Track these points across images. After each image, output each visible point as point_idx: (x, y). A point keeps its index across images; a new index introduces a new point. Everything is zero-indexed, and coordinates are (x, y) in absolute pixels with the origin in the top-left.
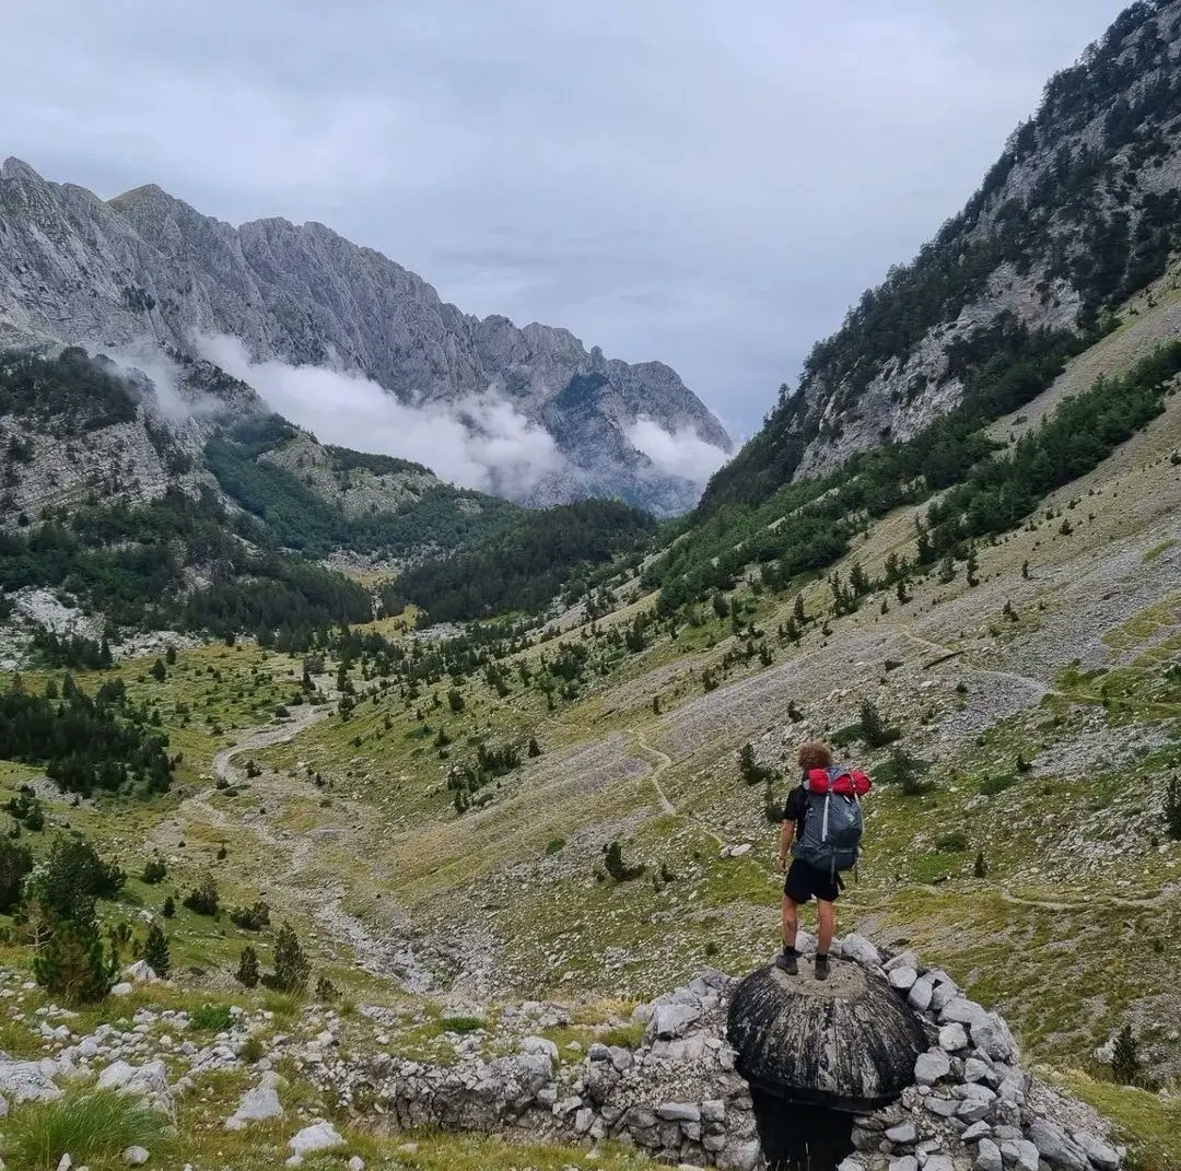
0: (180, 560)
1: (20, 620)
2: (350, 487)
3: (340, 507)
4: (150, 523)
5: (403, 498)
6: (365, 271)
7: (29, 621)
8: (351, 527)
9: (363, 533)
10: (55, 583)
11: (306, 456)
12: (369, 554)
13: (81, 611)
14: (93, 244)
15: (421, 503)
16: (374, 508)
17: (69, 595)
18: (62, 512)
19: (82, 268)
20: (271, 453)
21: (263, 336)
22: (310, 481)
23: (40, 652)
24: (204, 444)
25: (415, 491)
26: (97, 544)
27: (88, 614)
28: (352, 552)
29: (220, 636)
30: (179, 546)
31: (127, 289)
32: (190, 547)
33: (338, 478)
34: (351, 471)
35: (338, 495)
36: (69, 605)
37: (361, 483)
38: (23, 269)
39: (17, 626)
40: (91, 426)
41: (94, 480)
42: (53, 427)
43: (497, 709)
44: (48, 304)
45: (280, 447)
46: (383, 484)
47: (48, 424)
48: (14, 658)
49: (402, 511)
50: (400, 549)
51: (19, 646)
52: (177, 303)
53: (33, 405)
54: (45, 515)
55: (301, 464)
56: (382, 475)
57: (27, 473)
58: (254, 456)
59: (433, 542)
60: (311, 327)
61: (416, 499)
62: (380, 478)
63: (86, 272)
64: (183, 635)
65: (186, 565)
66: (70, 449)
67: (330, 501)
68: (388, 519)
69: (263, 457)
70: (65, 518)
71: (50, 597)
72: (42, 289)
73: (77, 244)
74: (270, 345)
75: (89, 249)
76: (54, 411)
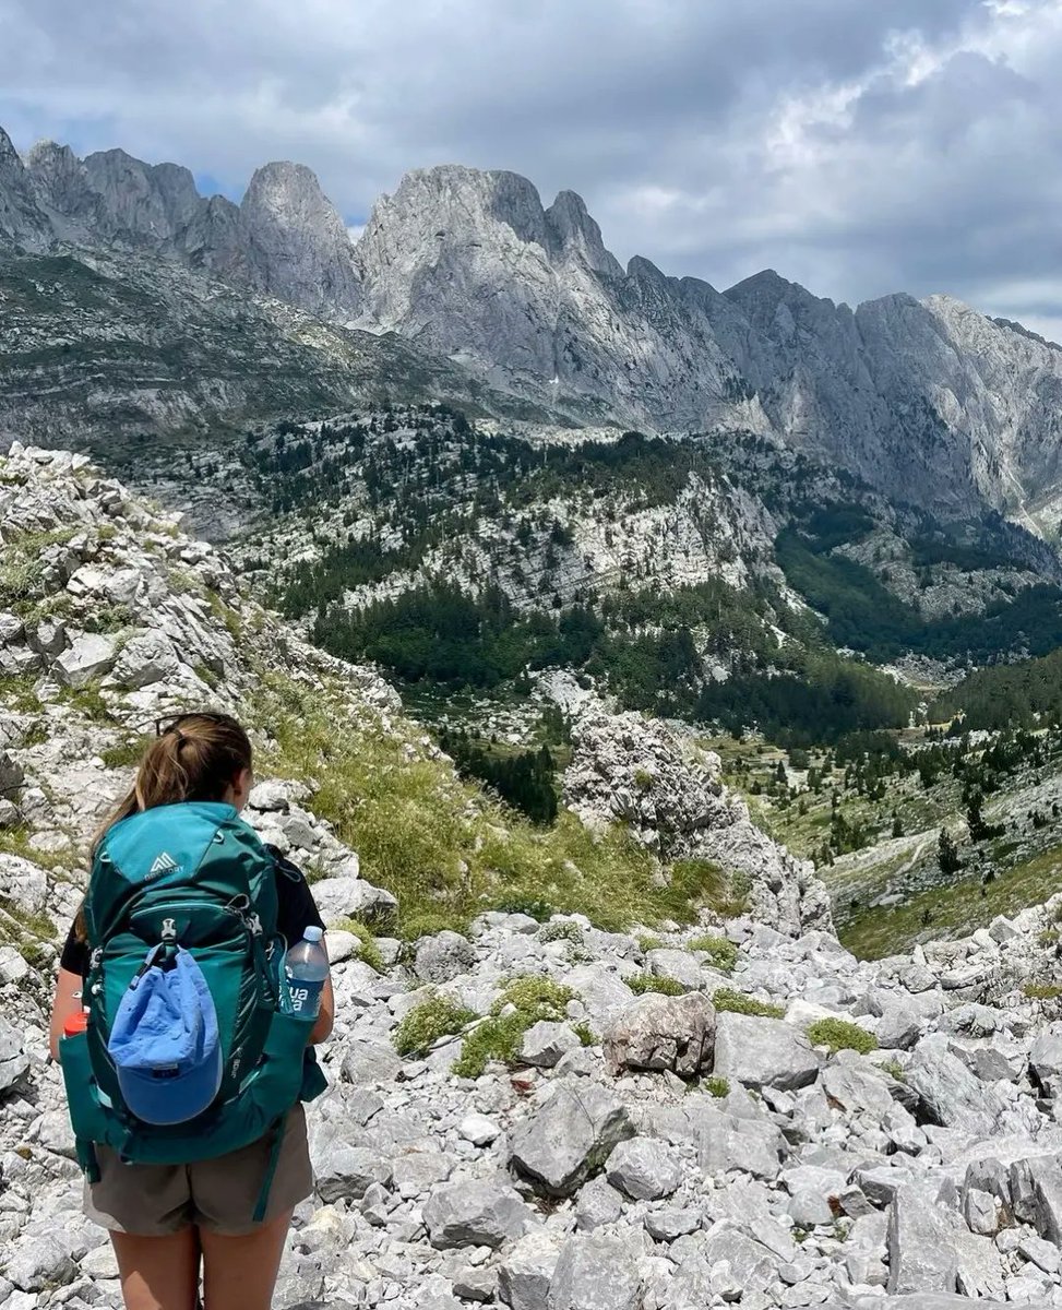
0: (700, 648)
1: (538, 698)
2: (931, 584)
3: (916, 608)
4: (675, 608)
5: (993, 598)
6: (995, 345)
7: (547, 700)
8: (926, 631)
9: (939, 636)
10: (577, 665)
11: (884, 550)
12: (945, 660)
13: (596, 694)
14: (700, 336)
15: (1015, 604)
16: (957, 608)
17: (587, 676)
18: (593, 595)
19: (688, 362)
20: (847, 545)
21: (869, 423)
22: (886, 576)
23: (545, 728)
24: (775, 536)
25: (1009, 589)
26: (622, 628)
27: (602, 697)
28: (923, 657)
29: (729, 728)
30: (702, 634)
31: (729, 379)
32: (712, 633)
33: (918, 574)
34: (935, 566)
35: (916, 593)
36: (585, 686)
37: (944, 579)
38: (632, 366)
39: (535, 704)
40: (631, 510)
41: (628, 566)
42: (595, 511)
43: (912, 799)
44: (653, 400)
45: (857, 540)
46: (971, 581)
47: (591, 508)
48: (520, 733)
49: (990, 613)
50: (985, 657)
51: (528, 721)
52: (777, 390)
53: (579, 488)
54: (577, 597)
55: (878, 558)
56: (970, 571)
57: (566, 556)
58: (828, 549)
59: (1025, 650)
60: (925, 411)
61: (1008, 599)
62: (967, 575)
63: (690, 365)
64: (691, 724)
65: (705, 653)
66: (608, 535)
67: (906, 599)
68: (972, 620)
69: (837, 550)
70: (595, 601)
71: (569, 677)
72: (648, 384)
73: (683, 337)
74: (876, 433)
75: (695, 340)
76: (598, 495)
